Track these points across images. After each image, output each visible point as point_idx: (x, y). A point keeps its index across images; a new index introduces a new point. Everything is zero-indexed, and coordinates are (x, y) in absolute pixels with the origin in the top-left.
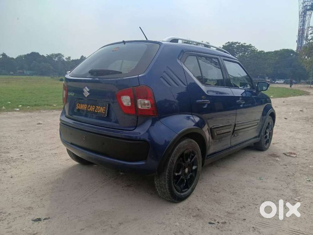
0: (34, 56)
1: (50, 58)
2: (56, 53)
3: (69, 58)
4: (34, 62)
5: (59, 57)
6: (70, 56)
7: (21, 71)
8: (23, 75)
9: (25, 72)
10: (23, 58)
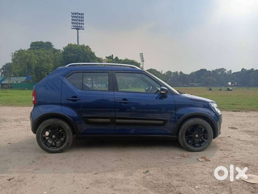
0: (203, 71)
1: (215, 72)
2: (220, 68)
3: (230, 71)
4: (202, 76)
5: (222, 71)
6: (231, 70)
7: (192, 84)
8: (193, 87)
9: (195, 84)
10: (195, 74)
